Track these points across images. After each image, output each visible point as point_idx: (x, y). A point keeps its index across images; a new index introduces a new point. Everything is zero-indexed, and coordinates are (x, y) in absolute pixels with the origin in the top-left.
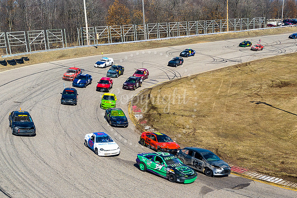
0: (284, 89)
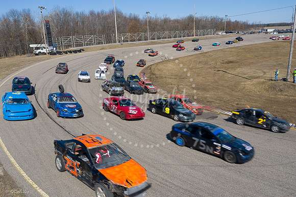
0: (230, 64)
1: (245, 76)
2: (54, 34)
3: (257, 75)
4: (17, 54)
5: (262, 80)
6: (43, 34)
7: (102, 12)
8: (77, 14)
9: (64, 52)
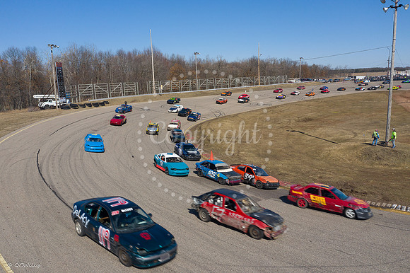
0: (309, 123)
1: (330, 139)
2: (67, 81)
3: (345, 137)
4: (15, 107)
5: (353, 144)
6: (52, 81)
7: (135, 52)
8: (101, 54)
9: (81, 105)
